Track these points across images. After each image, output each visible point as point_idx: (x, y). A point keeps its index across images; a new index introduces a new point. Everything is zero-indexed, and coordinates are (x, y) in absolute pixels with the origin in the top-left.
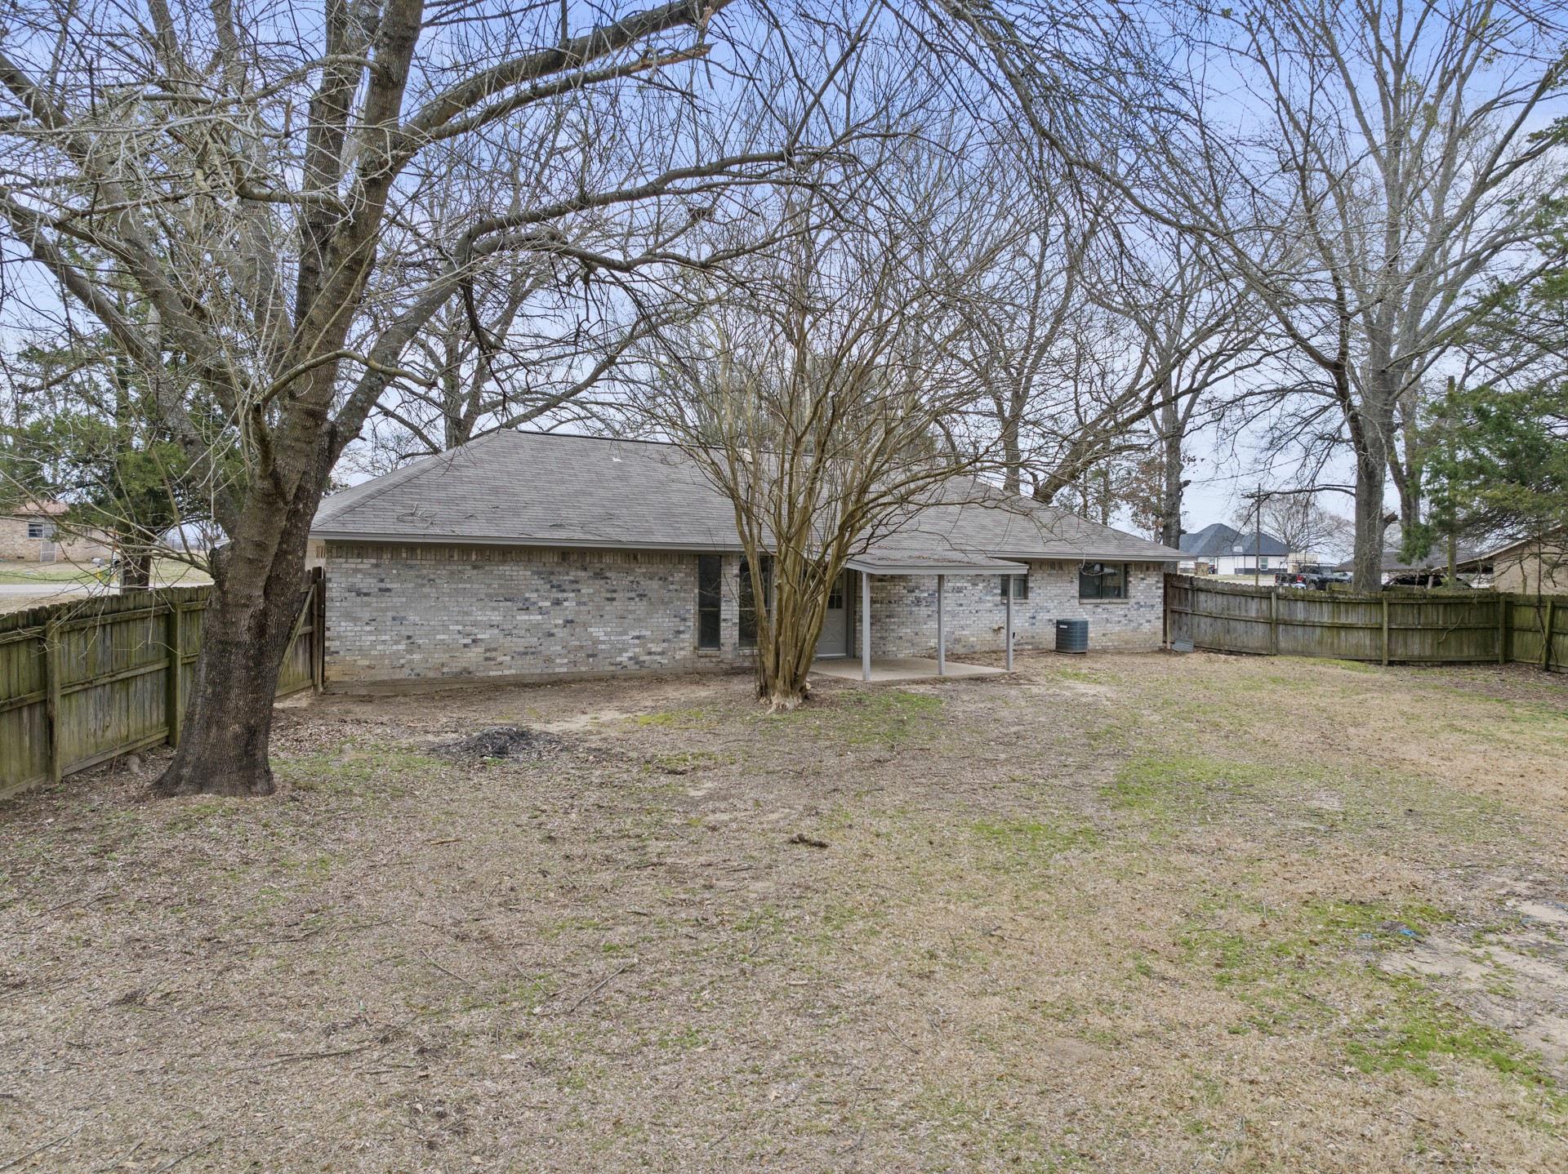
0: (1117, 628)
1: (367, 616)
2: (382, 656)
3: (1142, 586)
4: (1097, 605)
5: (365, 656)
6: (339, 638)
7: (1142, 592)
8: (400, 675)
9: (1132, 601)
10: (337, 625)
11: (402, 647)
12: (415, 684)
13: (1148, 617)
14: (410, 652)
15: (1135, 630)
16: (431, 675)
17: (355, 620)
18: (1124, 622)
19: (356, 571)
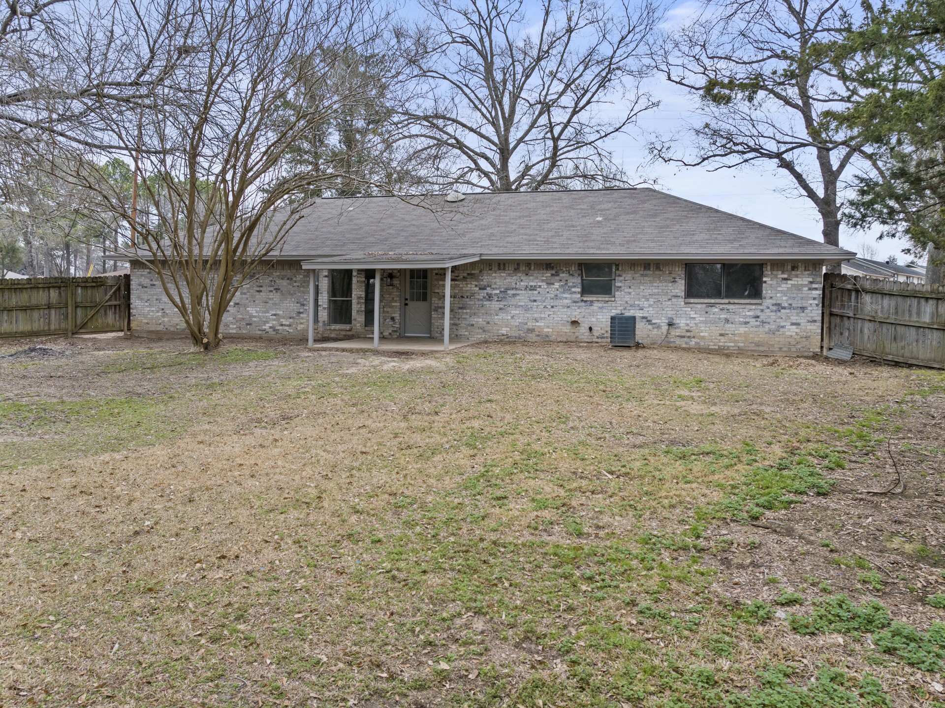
0: (743, 329)
1: (146, 297)
2: (152, 319)
3: (784, 286)
4: (712, 305)
5: (146, 318)
6: (136, 308)
7: (784, 293)
8: (160, 328)
9: (768, 302)
10: (136, 303)
11: (160, 314)
12: (165, 333)
13: (794, 319)
14: (163, 317)
15: (772, 332)
16: (172, 329)
17: (142, 299)
18: (753, 322)
19: (142, 275)
